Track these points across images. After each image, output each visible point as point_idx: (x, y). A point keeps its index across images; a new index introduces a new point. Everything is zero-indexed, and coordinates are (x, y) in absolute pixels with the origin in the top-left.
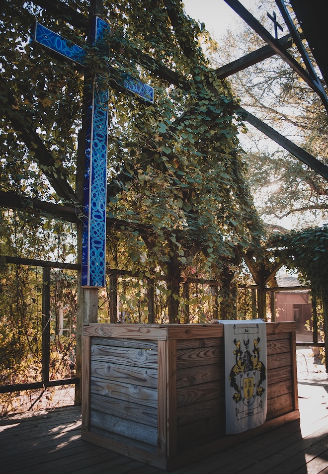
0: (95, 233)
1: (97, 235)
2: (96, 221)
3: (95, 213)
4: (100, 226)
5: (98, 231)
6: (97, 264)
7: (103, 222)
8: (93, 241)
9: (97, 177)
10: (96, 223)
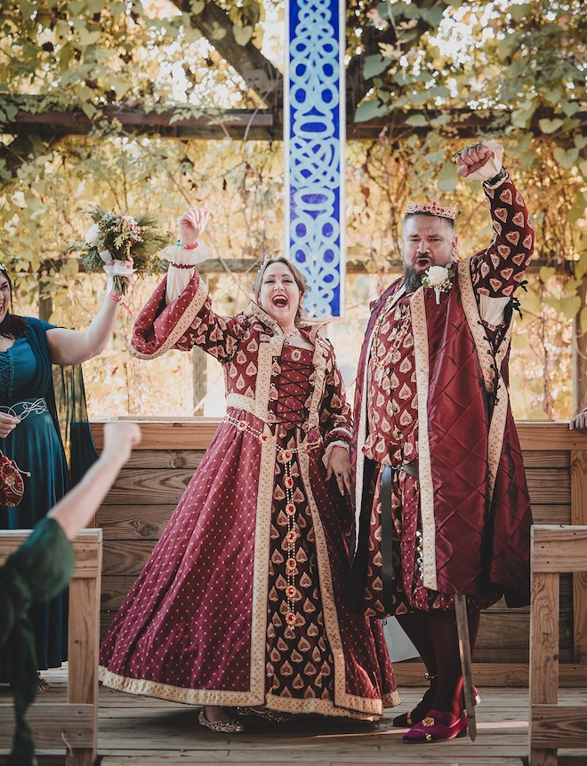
0: (306, 173)
1: (312, 178)
2: (308, 141)
3: (301, 120)
4: (320, 153)
5: (316, 167)
6: (315, 258)
7: (333, 141)
8: (298, 197)
9: (307, 15)
10: (307, 148)
